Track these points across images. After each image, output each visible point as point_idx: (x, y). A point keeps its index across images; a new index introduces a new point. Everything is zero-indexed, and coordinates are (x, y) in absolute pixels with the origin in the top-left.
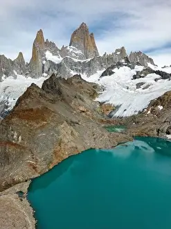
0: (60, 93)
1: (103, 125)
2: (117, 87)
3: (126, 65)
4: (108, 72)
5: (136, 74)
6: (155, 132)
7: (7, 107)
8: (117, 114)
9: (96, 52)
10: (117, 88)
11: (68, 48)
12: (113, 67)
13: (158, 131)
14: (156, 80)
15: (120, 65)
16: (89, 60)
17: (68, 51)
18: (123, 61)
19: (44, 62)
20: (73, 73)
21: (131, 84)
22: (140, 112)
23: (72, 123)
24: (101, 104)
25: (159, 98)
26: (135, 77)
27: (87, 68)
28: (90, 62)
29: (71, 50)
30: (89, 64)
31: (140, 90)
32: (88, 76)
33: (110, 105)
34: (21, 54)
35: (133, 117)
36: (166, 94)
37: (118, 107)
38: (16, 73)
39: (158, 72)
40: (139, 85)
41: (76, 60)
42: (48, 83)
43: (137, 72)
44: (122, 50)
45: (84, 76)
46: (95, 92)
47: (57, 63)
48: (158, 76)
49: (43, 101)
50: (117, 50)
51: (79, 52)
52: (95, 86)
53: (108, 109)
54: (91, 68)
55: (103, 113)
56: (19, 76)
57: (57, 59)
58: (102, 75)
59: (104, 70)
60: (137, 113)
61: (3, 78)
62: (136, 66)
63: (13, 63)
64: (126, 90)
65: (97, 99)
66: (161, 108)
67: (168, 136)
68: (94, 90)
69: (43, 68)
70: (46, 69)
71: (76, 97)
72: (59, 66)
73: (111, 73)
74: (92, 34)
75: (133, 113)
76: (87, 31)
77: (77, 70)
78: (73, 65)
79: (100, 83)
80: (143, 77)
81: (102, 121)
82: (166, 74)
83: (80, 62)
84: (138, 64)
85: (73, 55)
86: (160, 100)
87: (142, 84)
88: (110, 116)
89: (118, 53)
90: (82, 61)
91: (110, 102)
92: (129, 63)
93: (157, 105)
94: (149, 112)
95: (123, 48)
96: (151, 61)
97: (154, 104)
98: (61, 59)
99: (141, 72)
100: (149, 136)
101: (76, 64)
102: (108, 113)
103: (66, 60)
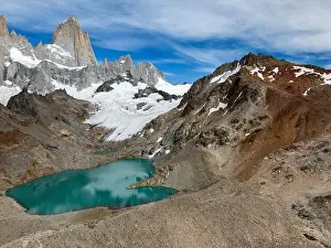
1: (89, 151)
4: (105, 88)
8: (110, 138)
10: (114, 108)
11: (48, 46)
12: (112, 81)
14: (158, 101)
15: (120, 79)
16: (81, 68)
17: (49, 51)
18: (125, 75)
19: (8, 64)
20: (58, 85)
22: (134, 136)
24: (92, 127)
25: (152, 122)
26: (136, 96)
27: (78, 79)
29: (53, 50)
30: (81, 74)
31: (140, 111)
32: (79, 89)
33: (102, 129)
35: (126, 141)
37: (112, 131)
39: (160, 92)
40: (140, 106)
41: (61, 67)
43: (139, 91)
45: (72, 91)
46: (85, 112)
47: (30, 67)
48: (160, 97)
50: (121, 58)
51: (66, 54)
52: (86, 105)
53: (100, 132)
54: (84, 80)
55: (93, 138)
57: (30, 62)
58: (98, 91)
59: (101, 83)
62: (139, 83)
64: (125, 111)
65: (87, 121)
68: (84, 110)
69: (5, 72)
70: (11, 73)
71: (56, 119)
72: (33, 72)
73: (109, 89)
75: (127, 137)
77: (62, 80)
78: (56, 73)
79: (93, 101)
80: (145, 96)
82: (168, 95)
83: (67, 70)
84: (142, 80)
85: (57, 57)
87: (143, 104)
88: (101, 141)
90: (71, 69)
91: (104, 125)
92: (132, 78)
94: (142, 135)
97: (148, 127)
98: (37, 62)
99: (144, 91)
101: (60, 72)
102: (99, 138)
103: (44, 64)
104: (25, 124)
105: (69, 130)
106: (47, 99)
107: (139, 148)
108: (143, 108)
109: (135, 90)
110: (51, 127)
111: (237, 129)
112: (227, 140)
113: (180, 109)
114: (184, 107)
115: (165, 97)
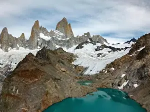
0: (48, 59)
1: (77, 81)
4: (80, 47)
6: (111, 85)
7: (10, 69)
8: (86, 73)
9: (72, 34)
10: (86, 56)
11: (55, 32)
12: (83, 44)
13: (113, 84)
14: (109, 52)
15: (87, 42)
16: (68, 39)
17: (54, 33)
18: (89, 40)
19: (39, 40)
20: (57, 47)
21: (94, 54)
22: (100, 72)
23: (56, 80)
24: (76, 66)
26: (96, 50)
27: (67, 44)
28: (68, 40)
29: (56, 33)
31: (100, 58)
32: (67, 49)
33: (81, 67)
34: (23, 34)
35: (97, 75)
36: (116, 60)
37: (86, 69)
38: (19, 46)
39: (110, 47)
40: (99, 55)
41: (60, 39)
42: (40, 52)
43: (98, 47)
44: (88, 34)
45: (65, 49)
46: (72, 59)
47: (47, 40)
48: (110, 50)
49: (36, 64)
50: (85, 34)
51: (61, 34)
52: (72, 55)
53: (80, 69)
55: (77, 73)
56: (20, 48)
57: (47, 38)
58: (76, 48)
59: (77, 45)
60: (98, 72)
61: (9, 49)
62: (97, 44)
63: (17, 39)
64: (91, 58)
65: (73, 63)
66: (113, 69)
67: (119, 87)
68: (71, 58)
69: (38, 43)
70: (40, 44)
71: (59, 62)
72: (49, 42)
73: (82, 47)
74: (70, 24)
75: (96, 73)
76: (67, 23)
77: (60, 45)
78: (58, 42)
79: (75, 53)
80: (101, 50)
81: (77, 78)
82: (115, 48)
83: (62, 40)
84: (98, 42)
85: (58, 36)
86: (113, 64)
87: (101, 54)
88: (82, 74)
89: (86, 36)
90: (64, 40)
91: (82, 65)
92: (93, 41)
93: (111, 67)
94: (106, 72)
95: (88, 32)
96: (105, 40)
97: (109, 66)
98: (50, 38)
99: (100, 47)
100: (107, 88)
101: (59, 41)
102: (80, 72)
103: (53, 38)
104: (43, 65)
105: (66, 68)
106: (54, 52)
107: (109, 81)
108: (101, 56)
109: (95, 47)
110: (56, 67)
113: (131, 55)
114: (134, 54)
115: (114, 49)
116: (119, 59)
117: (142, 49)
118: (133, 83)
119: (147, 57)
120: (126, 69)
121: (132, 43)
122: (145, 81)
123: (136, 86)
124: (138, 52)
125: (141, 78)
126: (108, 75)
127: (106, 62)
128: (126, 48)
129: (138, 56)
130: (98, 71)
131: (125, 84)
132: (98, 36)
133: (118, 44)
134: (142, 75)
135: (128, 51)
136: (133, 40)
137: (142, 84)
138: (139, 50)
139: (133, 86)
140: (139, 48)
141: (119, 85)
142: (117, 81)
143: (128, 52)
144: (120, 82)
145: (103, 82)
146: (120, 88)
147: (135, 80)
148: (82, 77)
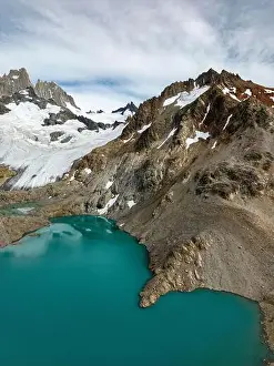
2: (17, 137)
3: (31, 101)
5: (48, 117)
6: (83, 207)
8: (21, 182)
12: (7, 100)
13: (87, 205)
14: (80, 130)
15: (19, 98)
18: (25, 92)
21: (42, 132)
22: (59, 179)
25: (86, 158)
26: (47, 122)
33: (5, 168)
35: (49, 189)
36: (94, 152)
37: (20, 171)
39: (81, 119)
40: (54, 136)
43: (51, 115)
44: (22, 73)
48: (82, 125)
50: (13, 72)
53: (2, 174)
60: (54, 181)
62: (48, 105)
64: (34, 142)
66: (88, 171)
67: (99, 210)
73: (4, 110)
75: (48, 181)
80: (60, 123)
82: (93, 122)
84: (51, 101)
86: (88, 160)
87: (60, 134)
88: (6, 188)
89: (15, 77)
91: (6, 162)
92: (37, 97)
93: (83, 167)
94: (73, 178)
95: (23, 69)
96: (71, 99)
97: (78, 166)
99: (58, 116)
100: (74, 216)
107: (79, 199)
108: (60, 138)
109: (45, 114)
111: (266, 169)
112: (260, 187)
113: (125, 141)
114: (131, 139)
115: (91, 125)
116: (102, 150)
117: (145, 127)
118: (126, 199)
119: (153, 145)
120: (115, 172)
121: (128, 113)
122: (147, 194)
123: (131, 204)
124: (137, 134)
125: (141, 188)
126: (77, 185)
127: (72, 155)
128: (116, 124)
129: (137, 143)
130: (52, 178)
131: (111, 202)
132: (52, 85)
133: (101, 112)
134: (142, 182)
135: (119, 130)
136: (131, 106)
137: (142, 199)
138: (140, 132)
139: (126, 206)
140: (140, 126)
141: (100, 207)
142: (96, 198)
143: (120, 133)
144: (102, 199)
145: (66, 202)
146: (102, 212)
147: (129, 193)
148: (8, 194)
